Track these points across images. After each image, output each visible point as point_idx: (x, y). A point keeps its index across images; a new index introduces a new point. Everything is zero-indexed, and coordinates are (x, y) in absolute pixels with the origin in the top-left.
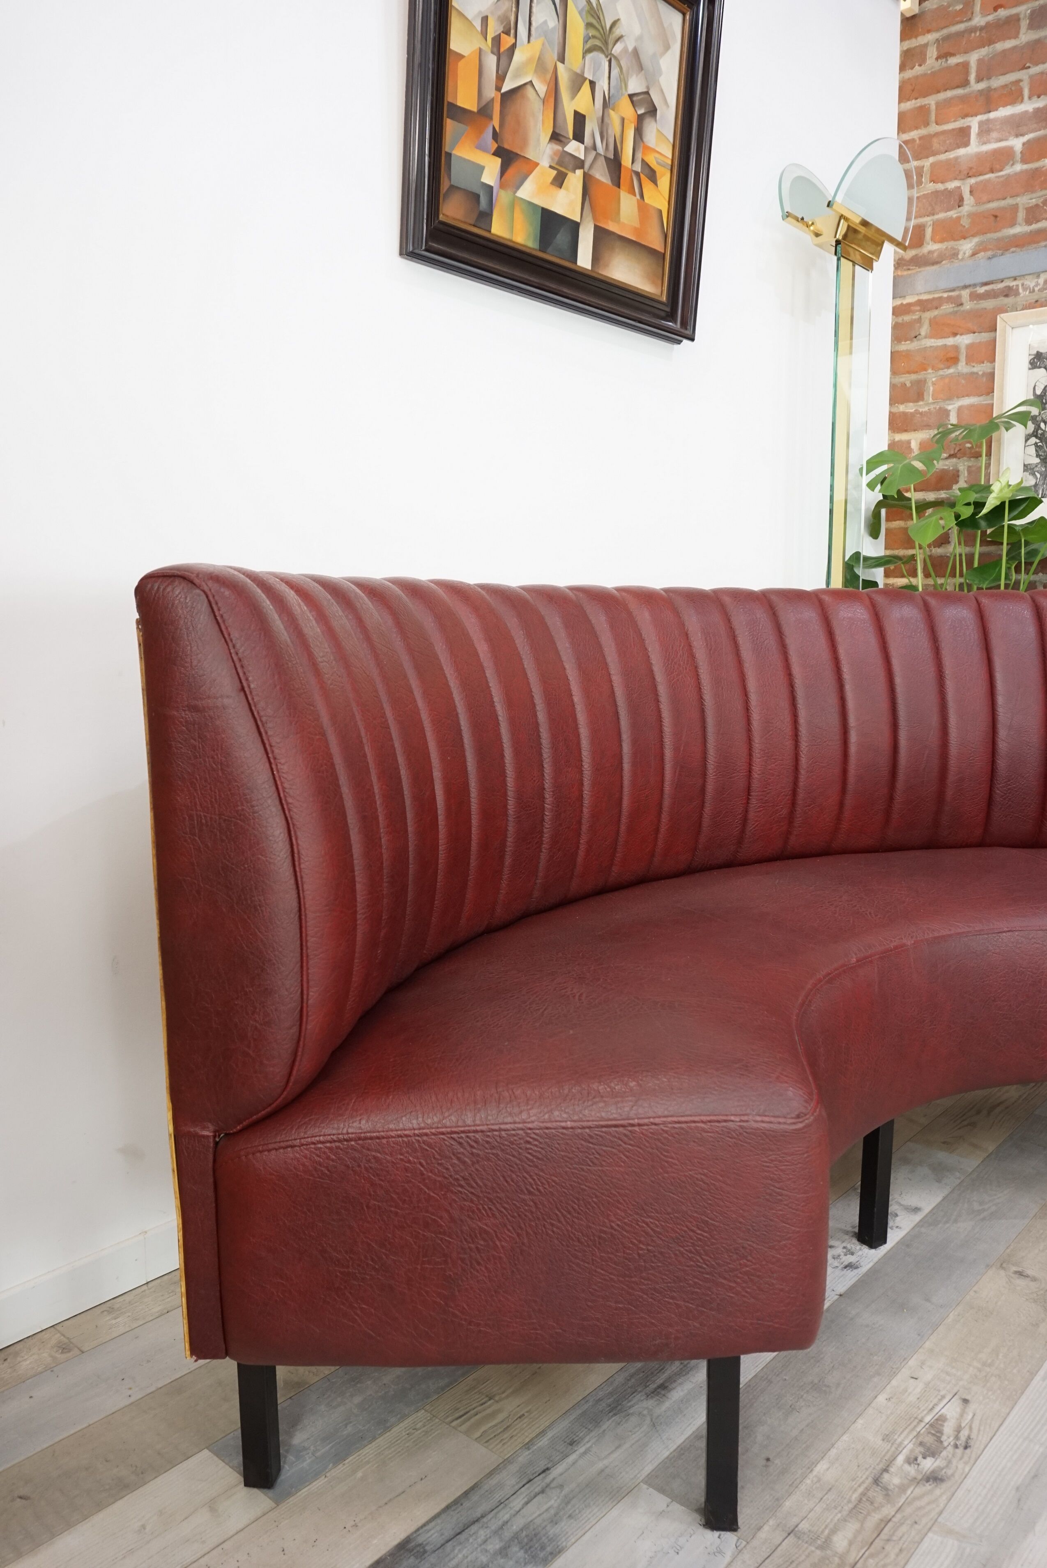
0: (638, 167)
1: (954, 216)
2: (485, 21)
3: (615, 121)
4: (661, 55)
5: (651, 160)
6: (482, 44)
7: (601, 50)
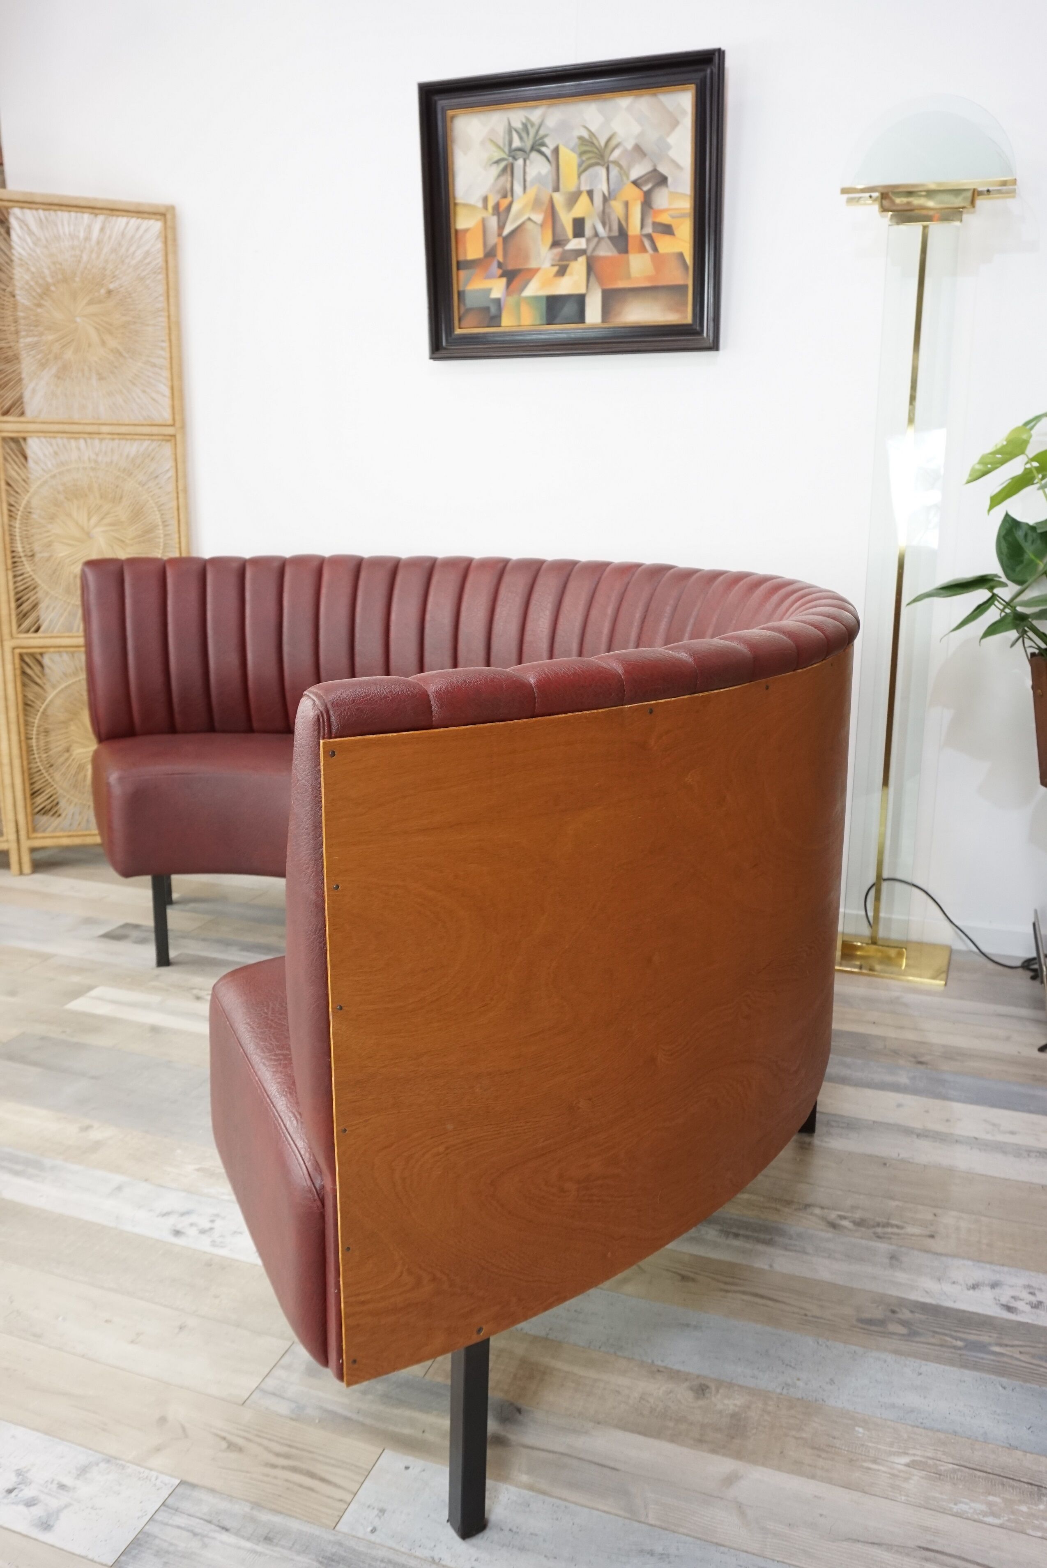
0: (649, 230)
2: (485, 200)
3: (617, 207)
4: (668, 134)
5: (665, 219)
6: (484, 214)
7: (597, 164)
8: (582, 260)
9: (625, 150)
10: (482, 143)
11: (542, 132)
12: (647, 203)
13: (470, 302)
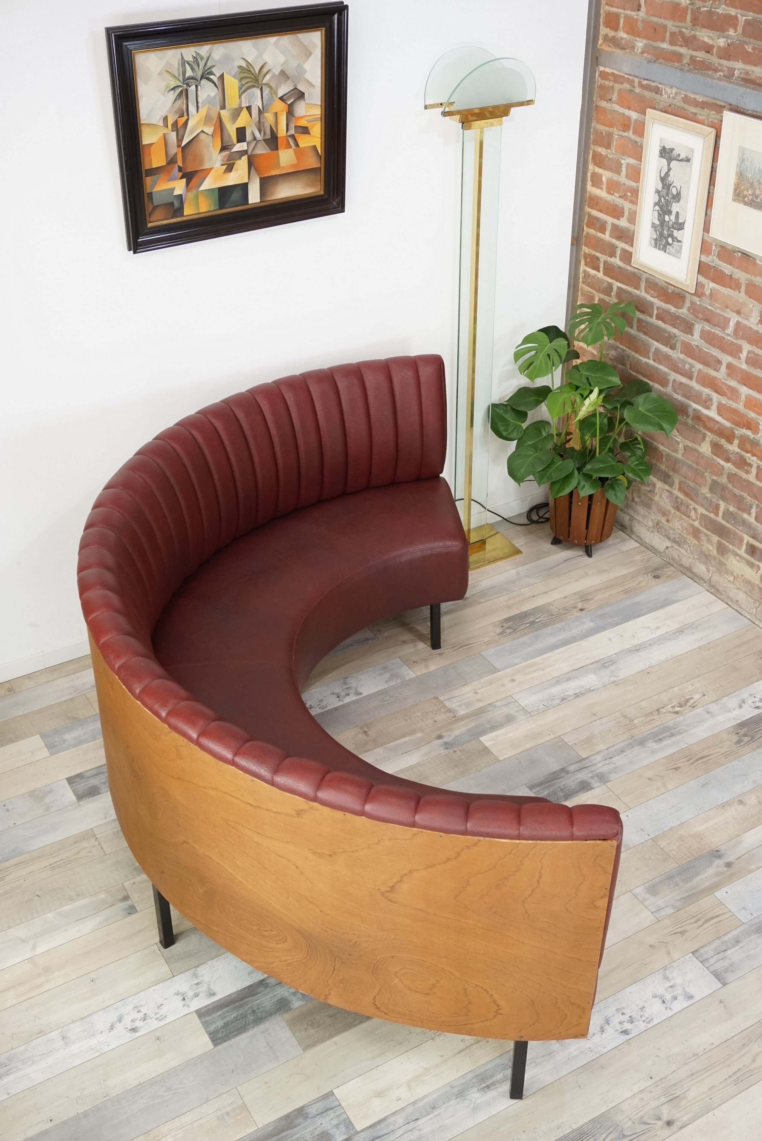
0: (292, 132)
1: (635, 17)
2: (165, 119)
3: (269, 117)
4: (304, 63)
5: (303, 123)
6: (166, 131)
7: (254, 86)
8: (245, 158)
9: (274, 76)
10: (160, 74)
11: (209, 64)
12: (290, 113)
13: (157, 200)
